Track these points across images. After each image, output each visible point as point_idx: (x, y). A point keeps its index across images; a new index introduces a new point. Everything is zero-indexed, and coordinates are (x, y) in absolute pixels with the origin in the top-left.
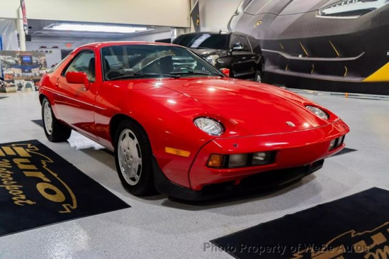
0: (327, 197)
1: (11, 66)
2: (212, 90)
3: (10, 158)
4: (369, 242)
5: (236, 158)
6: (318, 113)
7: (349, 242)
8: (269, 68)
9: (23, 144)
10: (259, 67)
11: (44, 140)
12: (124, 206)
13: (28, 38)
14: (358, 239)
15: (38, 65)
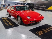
0: (41, 25)
1: (2, 6)
2: (28, 12)
3: (5, 19)
4: (45, 30)
5: (31, 21)
6: (41, 15)
7: (43, 30)
8: (35, 7)
9: (6, 17)
10: (34, 7)
11: (8, 17)
12: (19, 26)
13: (4, 2)
14: (44, 30)
15: (5, 6)
